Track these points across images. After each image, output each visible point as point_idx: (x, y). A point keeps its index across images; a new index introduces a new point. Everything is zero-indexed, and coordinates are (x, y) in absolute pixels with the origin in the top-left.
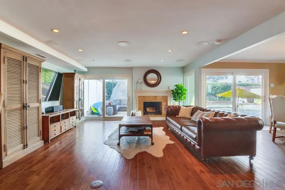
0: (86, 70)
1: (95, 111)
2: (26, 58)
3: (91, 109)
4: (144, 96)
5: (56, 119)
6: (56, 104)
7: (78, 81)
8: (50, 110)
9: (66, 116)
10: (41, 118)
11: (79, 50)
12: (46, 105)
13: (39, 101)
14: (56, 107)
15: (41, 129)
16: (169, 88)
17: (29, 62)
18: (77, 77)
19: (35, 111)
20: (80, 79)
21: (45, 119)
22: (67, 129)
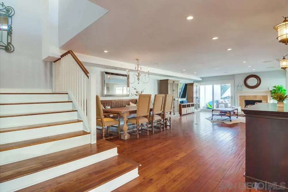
0: (201, 79)
1: (210, 107)
3: (207, 105)
4: (244, 96)
5: (184, 106)
6: (185, 99)
7: (196, 87)
8: (182, 102)
9: (189, 106)
10: (179, 105)
12: (181, 100)
13: (178, 98)
14: (184, 101)
15: (179, 109)
16: (269, 89)
17: (175, 83)
18: (195, 84)
19: (177, 102)
20: (197, 86)
21: (180, 105)
22: (190, 112)
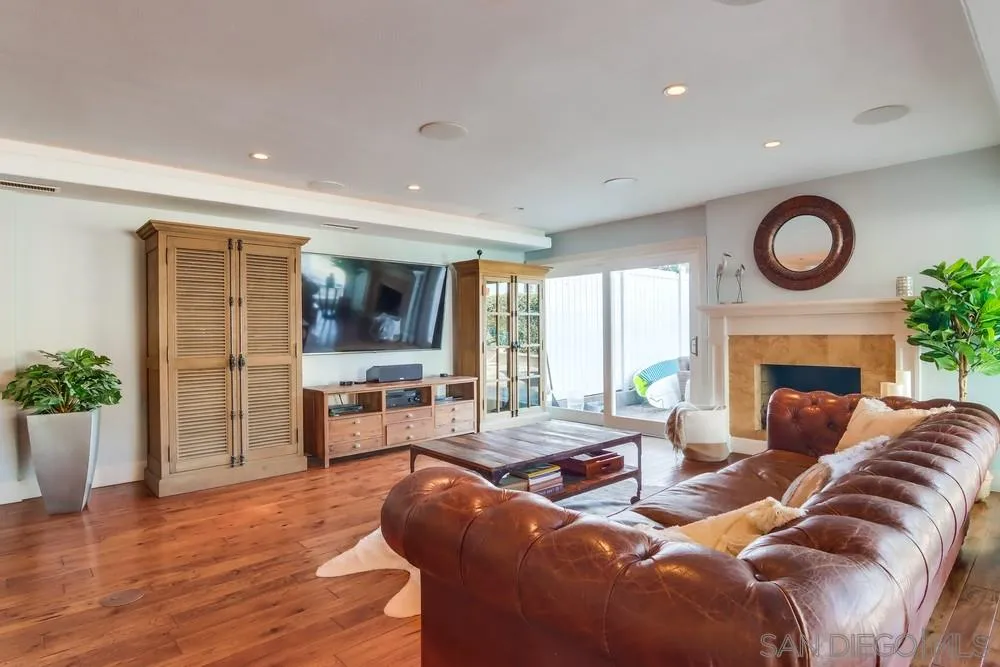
2: (240, 242)
11: (411, 188)
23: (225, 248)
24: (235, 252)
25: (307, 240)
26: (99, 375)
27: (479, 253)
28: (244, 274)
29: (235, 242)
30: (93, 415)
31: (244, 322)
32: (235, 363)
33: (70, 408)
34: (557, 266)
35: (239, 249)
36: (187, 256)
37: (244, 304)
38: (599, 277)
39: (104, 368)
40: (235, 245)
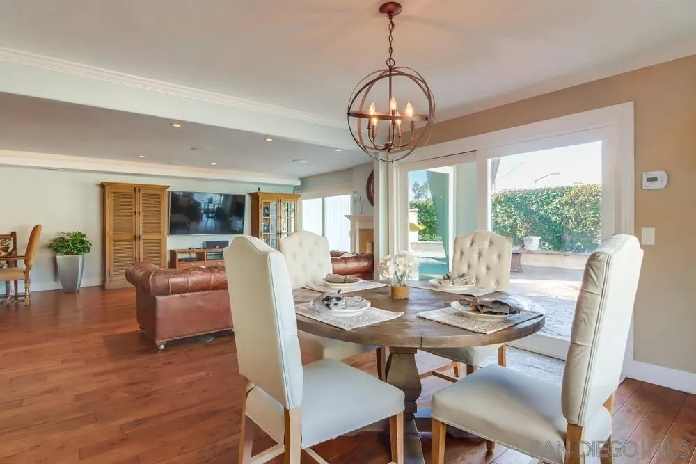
2: (139, 189)
4: (367, 230)
7: (274, 204)
10: (164, 252)
13: (161, 233)
17: (145, 192)
19: (156, 244)
20: (279, 201)
23: (133, 191)
24: (137, 193)
25: (169, 187)
26: (82, 241)
27: (259, 189)
28: (141, 201)
29: (137, 189)
30: (80, 256)
31: (141, 221)
32: (137, 238)
33: (72, 254)
34: (304, 194)
35: (139, 191)
36: (117, 196)
37: (141, 214)
38: (320, 199)
39: (84, 239)
40: (137, 190)
